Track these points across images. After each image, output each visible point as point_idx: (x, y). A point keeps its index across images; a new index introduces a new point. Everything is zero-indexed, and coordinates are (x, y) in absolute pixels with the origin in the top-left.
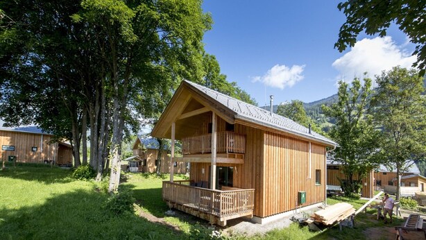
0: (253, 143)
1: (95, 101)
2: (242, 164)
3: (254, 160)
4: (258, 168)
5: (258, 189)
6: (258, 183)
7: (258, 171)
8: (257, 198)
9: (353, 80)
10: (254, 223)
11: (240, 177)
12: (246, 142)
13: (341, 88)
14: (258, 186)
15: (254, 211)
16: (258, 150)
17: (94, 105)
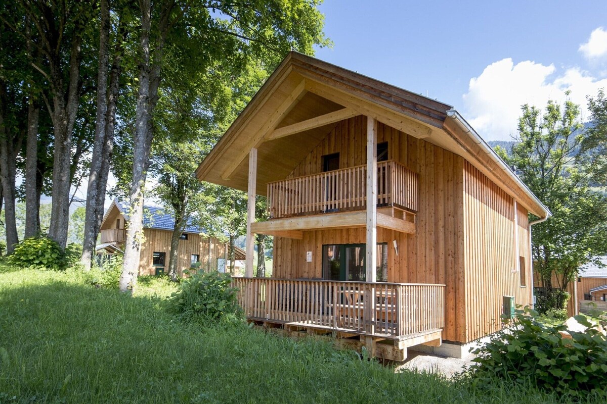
0: (436, 188)
1: (68, 91)
2: (409, 235)
3: (441, 223)
4: (451, 242)
5: (451, 285)
6: (450, 272)
7: (451, 248)
8: (451, 304)
9: (547, 105)
10: (444, 356)
11: (405, 263)
12: (419, 189)
13: (527, 116)
14: (451, 278)
15: (445, 331)
16: (450, 204)
17: (67, 99)
